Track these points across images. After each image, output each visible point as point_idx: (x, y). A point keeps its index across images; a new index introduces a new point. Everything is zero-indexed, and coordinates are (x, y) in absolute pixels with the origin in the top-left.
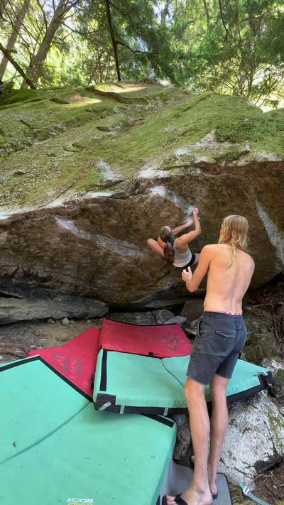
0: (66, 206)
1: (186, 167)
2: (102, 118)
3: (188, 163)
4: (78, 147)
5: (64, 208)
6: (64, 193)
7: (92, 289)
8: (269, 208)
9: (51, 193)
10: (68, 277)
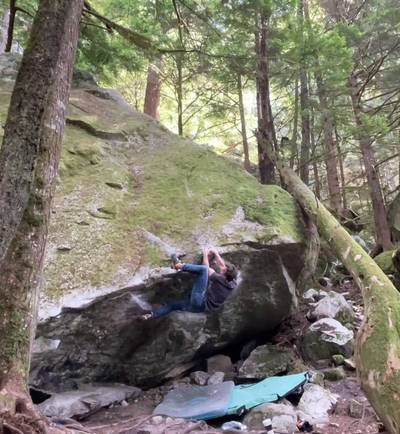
0: (145, 283)
1: (238, 244)
2: (92, 163)
3: (239, 242)
4: (106, 212)
5: (144, 285)
6: (137, 270)
7: (122, 367)
8: (289, 268)
9: (123, 271)
10: (106, 357)
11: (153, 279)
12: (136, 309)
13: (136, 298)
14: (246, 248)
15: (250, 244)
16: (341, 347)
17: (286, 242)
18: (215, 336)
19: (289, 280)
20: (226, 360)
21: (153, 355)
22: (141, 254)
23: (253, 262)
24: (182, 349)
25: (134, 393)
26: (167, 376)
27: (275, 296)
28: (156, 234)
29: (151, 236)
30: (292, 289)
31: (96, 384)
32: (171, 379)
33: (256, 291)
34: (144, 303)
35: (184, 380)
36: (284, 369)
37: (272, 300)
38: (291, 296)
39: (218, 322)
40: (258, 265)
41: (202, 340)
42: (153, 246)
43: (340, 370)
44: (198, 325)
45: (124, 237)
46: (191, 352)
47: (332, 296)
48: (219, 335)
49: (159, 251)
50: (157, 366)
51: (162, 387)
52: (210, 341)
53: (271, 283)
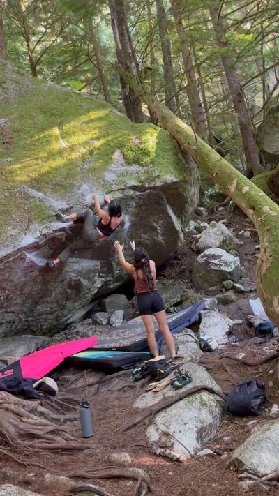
0: (38, 240)
1: (122, 190)
3: (123, 187)
5: (37, 243)
6: (28, 228)
7: (27, 321)
8: (172, 206)
9: (13, 232)
10: (11, 314)
11: (44, 235)
12: (32, 266)
13: (31, 256)
14: (131, 192)
15: (134, 188)
16: (230, 273)
17: (169, 181)
18: (110, 278)
19: (174, 218)
20: (122, 299)
21: (55, 305)
22: (28, 212)
23: (138, 206)
24: (81, 295)
25: (44, 342)
26: (69, 321)
27: (163, 235)
28: (39, 190)
29: (33, 192)
30: (178, 226)
31: (6, 339)
32: (73, 322)
33: (144, 233)
34: (40, 259)
35: (86, 322)
36: (179, 300)
37: (161, 239)
38: (177, 232)
39: (111, 265)
40: (144, 208)
41: (99, 284)
42: (38, 203)
43: (231, 295)
44: (94, 271)
45: (6, 197)
46: (89, 296)
47: (214, 226)
48: (113, 277)
49: (46, 207)
50: (60, 314)
51: (67, 331)
52: (105, 283)
53: (157, 223)
